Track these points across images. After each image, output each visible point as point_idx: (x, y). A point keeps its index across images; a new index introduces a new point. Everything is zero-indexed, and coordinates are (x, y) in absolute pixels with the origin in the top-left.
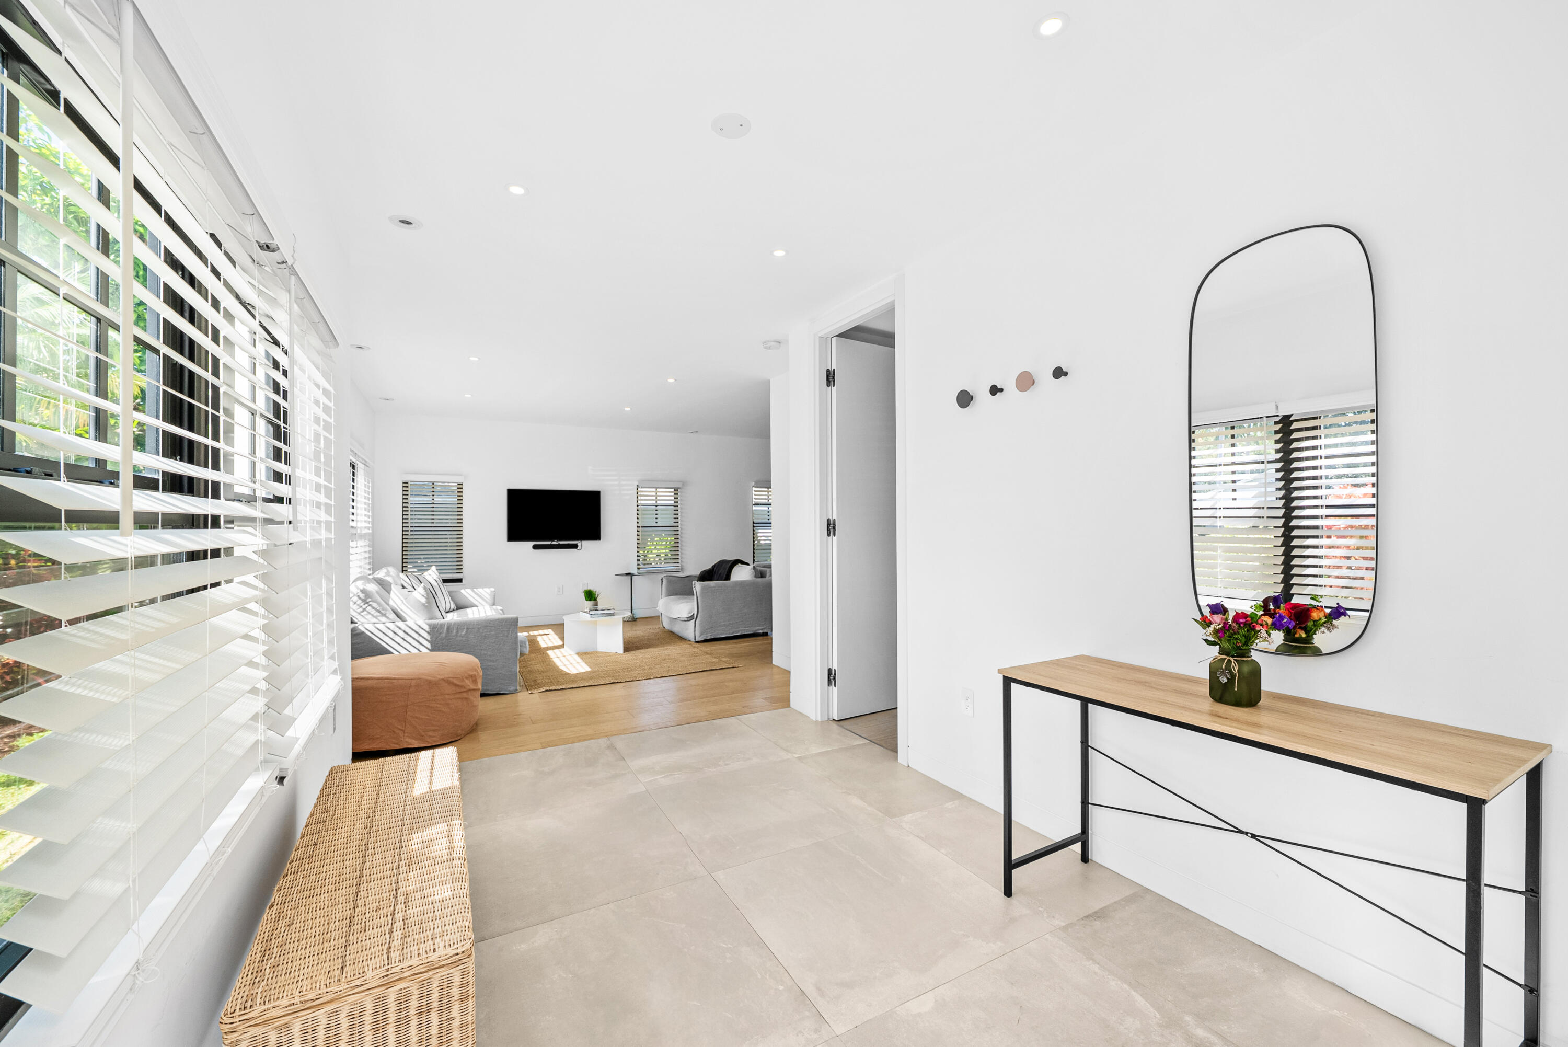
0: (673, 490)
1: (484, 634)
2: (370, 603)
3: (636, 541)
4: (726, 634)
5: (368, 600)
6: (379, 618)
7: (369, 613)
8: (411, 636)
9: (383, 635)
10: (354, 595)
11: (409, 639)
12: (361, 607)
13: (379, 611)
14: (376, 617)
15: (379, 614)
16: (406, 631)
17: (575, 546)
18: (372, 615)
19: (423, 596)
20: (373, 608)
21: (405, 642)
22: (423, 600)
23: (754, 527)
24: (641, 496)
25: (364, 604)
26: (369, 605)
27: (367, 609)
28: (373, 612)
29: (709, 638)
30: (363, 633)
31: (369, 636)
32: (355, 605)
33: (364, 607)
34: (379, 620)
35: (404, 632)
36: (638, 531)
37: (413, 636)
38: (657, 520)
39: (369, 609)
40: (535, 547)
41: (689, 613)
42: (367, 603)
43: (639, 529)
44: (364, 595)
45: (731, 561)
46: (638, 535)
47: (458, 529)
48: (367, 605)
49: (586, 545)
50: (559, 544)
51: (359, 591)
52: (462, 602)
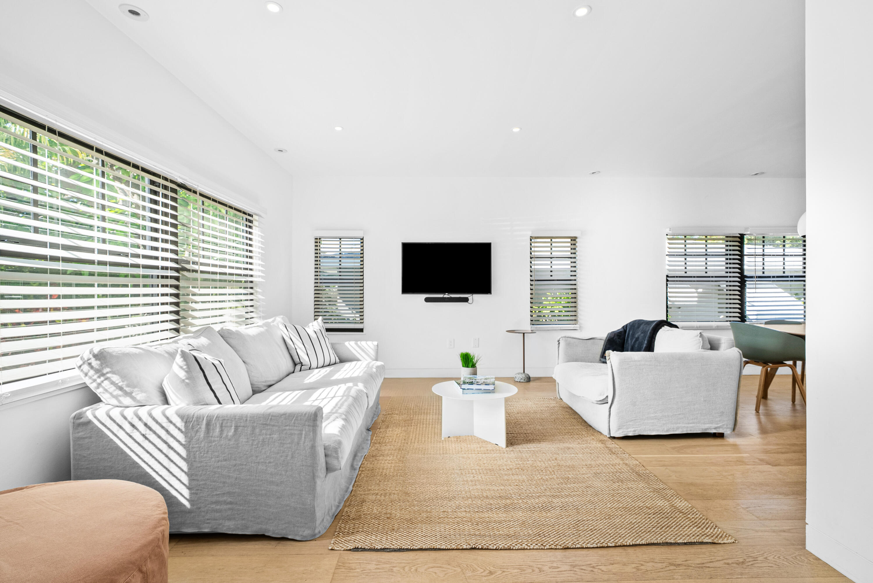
0: (569, 240)
1: (261, 438)
2: (109, 375)
3: (529, 296)
4: (658, 431)
5: (105, 371)
6: (121, 398)
7: (106, 390)
8: (155, 433)
9: (118, 428)
10: (84, 363)
11: (152, 437)
12: (95, 380)
13: (121, 389)
14: (116, 397)
15: (120, 393)
16: (149, 424)
17: (466, 300)
18: (111, 394)
19: (181, 367)
20: (113, 383)
21: (147, 441)
22: (182, 374)
23: (667, 281)
24: (535, 247)
25: (99, 377)
26: (106, 379)
27: (103, 384)
28: (112, 389)
29: (630, 435)
30: (89, 422)
31: (98, 428)
32: (87, 378)
33: (99, 381)
34: (119, 401)
35: (146, 425)
36: (531, 285)
37: (157, 432)
38: (551, 274)
39: (106, 383)
40: (427, 300)
41: (601, 395)
42: (103, 375)
43: (533, 283)
44: (98, 362)
45: (654, 321)
46: (531, 289)
47: (361, 282)
48: (102, 378)
49: (477, 299)
50: (451, 298)
51: (91, 356)
52: (344, 355)
